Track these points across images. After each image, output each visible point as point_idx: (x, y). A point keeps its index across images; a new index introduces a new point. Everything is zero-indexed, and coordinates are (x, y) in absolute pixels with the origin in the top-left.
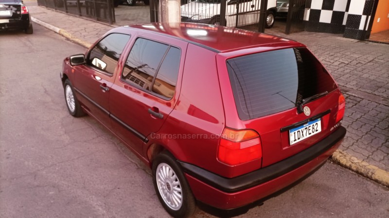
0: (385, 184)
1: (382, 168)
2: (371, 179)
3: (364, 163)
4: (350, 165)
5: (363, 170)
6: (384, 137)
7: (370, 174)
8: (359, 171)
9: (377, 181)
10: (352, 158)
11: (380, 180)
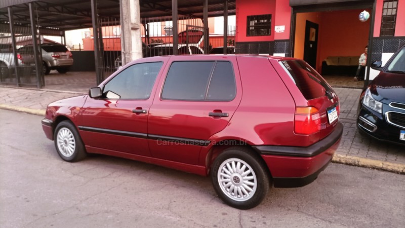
0: (370, 166)
1: (362, 158)
2: (359, 166)
3: (348, 157)
4: (340, 160)
5: (350, 161)
6: (349, 140)
7: (357, 163)
8: (348, 162)
9: (363, 166)
10: (338, 155)
11: (366, 164)
